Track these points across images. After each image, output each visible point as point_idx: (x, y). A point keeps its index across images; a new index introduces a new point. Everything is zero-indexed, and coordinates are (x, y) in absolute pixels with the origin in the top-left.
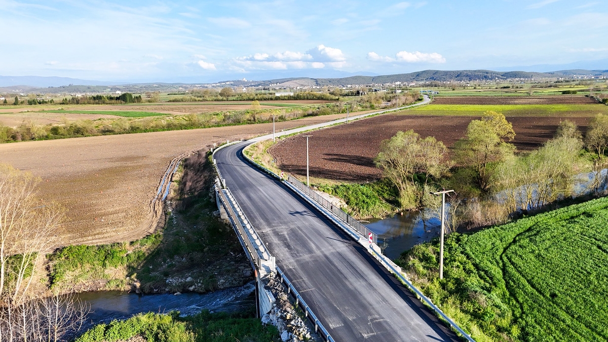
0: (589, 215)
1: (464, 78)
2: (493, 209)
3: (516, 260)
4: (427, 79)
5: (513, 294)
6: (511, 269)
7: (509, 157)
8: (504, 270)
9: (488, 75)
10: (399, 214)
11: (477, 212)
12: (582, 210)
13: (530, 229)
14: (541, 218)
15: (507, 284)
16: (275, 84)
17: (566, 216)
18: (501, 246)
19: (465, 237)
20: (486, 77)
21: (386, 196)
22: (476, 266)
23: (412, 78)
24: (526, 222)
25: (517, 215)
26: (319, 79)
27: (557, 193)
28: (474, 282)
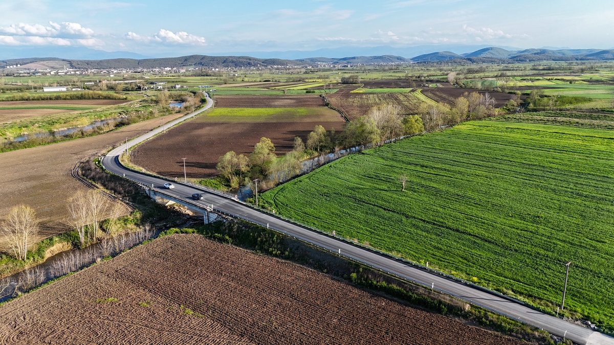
0: (300, 181)
1: (230, 64)
2: (269, 183)
3: (277, 198)
4: (196, 64)
5: (277, 206)
6: (276, 201)
7: (274, 158)
8: (275, 201)
9: (251, 61)
10: (231, 190)
11: (264, 185)
12: (299, 180)
13: (282, 189)
14: (285, 184)
15: (276, 205)
16: (15, 66)
17: (293, 182)
18: (273, 195)
19: (261, 194)
20: (249, 64)
21: (223, 183)
22: (266, 201)
23: (180, 62)
24: (281, 186)
25: (278, 185)
26: (74, 61)
27: (292, 174)
28: (266, 205)
